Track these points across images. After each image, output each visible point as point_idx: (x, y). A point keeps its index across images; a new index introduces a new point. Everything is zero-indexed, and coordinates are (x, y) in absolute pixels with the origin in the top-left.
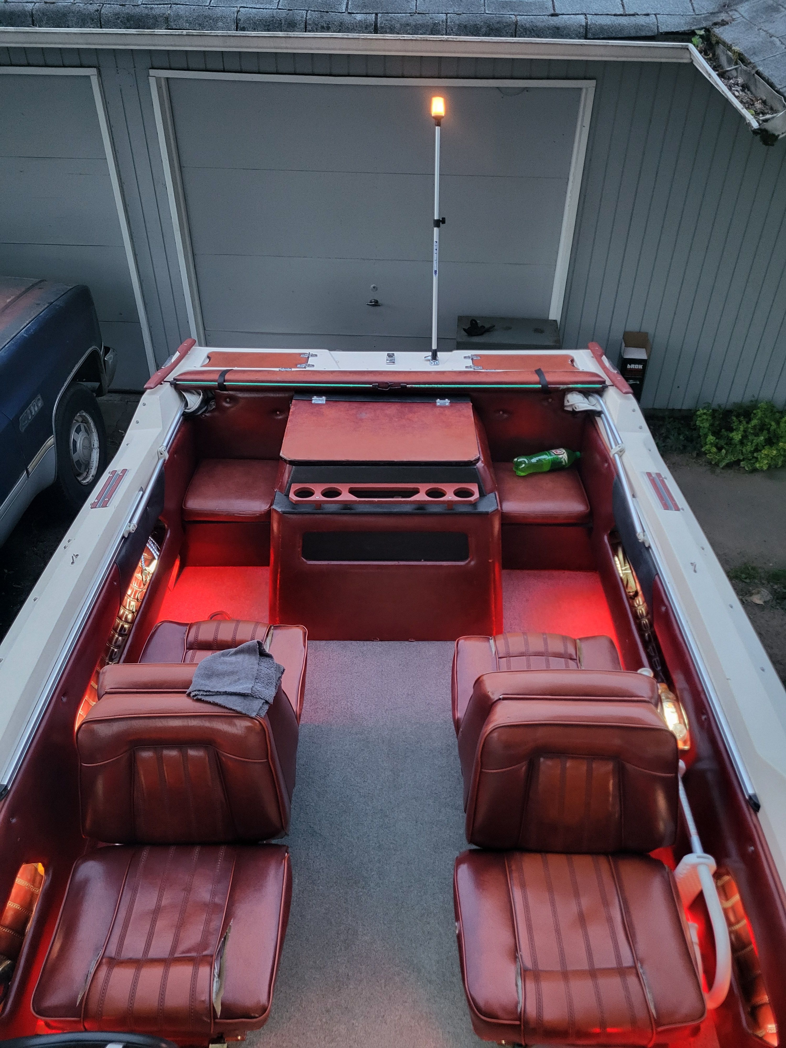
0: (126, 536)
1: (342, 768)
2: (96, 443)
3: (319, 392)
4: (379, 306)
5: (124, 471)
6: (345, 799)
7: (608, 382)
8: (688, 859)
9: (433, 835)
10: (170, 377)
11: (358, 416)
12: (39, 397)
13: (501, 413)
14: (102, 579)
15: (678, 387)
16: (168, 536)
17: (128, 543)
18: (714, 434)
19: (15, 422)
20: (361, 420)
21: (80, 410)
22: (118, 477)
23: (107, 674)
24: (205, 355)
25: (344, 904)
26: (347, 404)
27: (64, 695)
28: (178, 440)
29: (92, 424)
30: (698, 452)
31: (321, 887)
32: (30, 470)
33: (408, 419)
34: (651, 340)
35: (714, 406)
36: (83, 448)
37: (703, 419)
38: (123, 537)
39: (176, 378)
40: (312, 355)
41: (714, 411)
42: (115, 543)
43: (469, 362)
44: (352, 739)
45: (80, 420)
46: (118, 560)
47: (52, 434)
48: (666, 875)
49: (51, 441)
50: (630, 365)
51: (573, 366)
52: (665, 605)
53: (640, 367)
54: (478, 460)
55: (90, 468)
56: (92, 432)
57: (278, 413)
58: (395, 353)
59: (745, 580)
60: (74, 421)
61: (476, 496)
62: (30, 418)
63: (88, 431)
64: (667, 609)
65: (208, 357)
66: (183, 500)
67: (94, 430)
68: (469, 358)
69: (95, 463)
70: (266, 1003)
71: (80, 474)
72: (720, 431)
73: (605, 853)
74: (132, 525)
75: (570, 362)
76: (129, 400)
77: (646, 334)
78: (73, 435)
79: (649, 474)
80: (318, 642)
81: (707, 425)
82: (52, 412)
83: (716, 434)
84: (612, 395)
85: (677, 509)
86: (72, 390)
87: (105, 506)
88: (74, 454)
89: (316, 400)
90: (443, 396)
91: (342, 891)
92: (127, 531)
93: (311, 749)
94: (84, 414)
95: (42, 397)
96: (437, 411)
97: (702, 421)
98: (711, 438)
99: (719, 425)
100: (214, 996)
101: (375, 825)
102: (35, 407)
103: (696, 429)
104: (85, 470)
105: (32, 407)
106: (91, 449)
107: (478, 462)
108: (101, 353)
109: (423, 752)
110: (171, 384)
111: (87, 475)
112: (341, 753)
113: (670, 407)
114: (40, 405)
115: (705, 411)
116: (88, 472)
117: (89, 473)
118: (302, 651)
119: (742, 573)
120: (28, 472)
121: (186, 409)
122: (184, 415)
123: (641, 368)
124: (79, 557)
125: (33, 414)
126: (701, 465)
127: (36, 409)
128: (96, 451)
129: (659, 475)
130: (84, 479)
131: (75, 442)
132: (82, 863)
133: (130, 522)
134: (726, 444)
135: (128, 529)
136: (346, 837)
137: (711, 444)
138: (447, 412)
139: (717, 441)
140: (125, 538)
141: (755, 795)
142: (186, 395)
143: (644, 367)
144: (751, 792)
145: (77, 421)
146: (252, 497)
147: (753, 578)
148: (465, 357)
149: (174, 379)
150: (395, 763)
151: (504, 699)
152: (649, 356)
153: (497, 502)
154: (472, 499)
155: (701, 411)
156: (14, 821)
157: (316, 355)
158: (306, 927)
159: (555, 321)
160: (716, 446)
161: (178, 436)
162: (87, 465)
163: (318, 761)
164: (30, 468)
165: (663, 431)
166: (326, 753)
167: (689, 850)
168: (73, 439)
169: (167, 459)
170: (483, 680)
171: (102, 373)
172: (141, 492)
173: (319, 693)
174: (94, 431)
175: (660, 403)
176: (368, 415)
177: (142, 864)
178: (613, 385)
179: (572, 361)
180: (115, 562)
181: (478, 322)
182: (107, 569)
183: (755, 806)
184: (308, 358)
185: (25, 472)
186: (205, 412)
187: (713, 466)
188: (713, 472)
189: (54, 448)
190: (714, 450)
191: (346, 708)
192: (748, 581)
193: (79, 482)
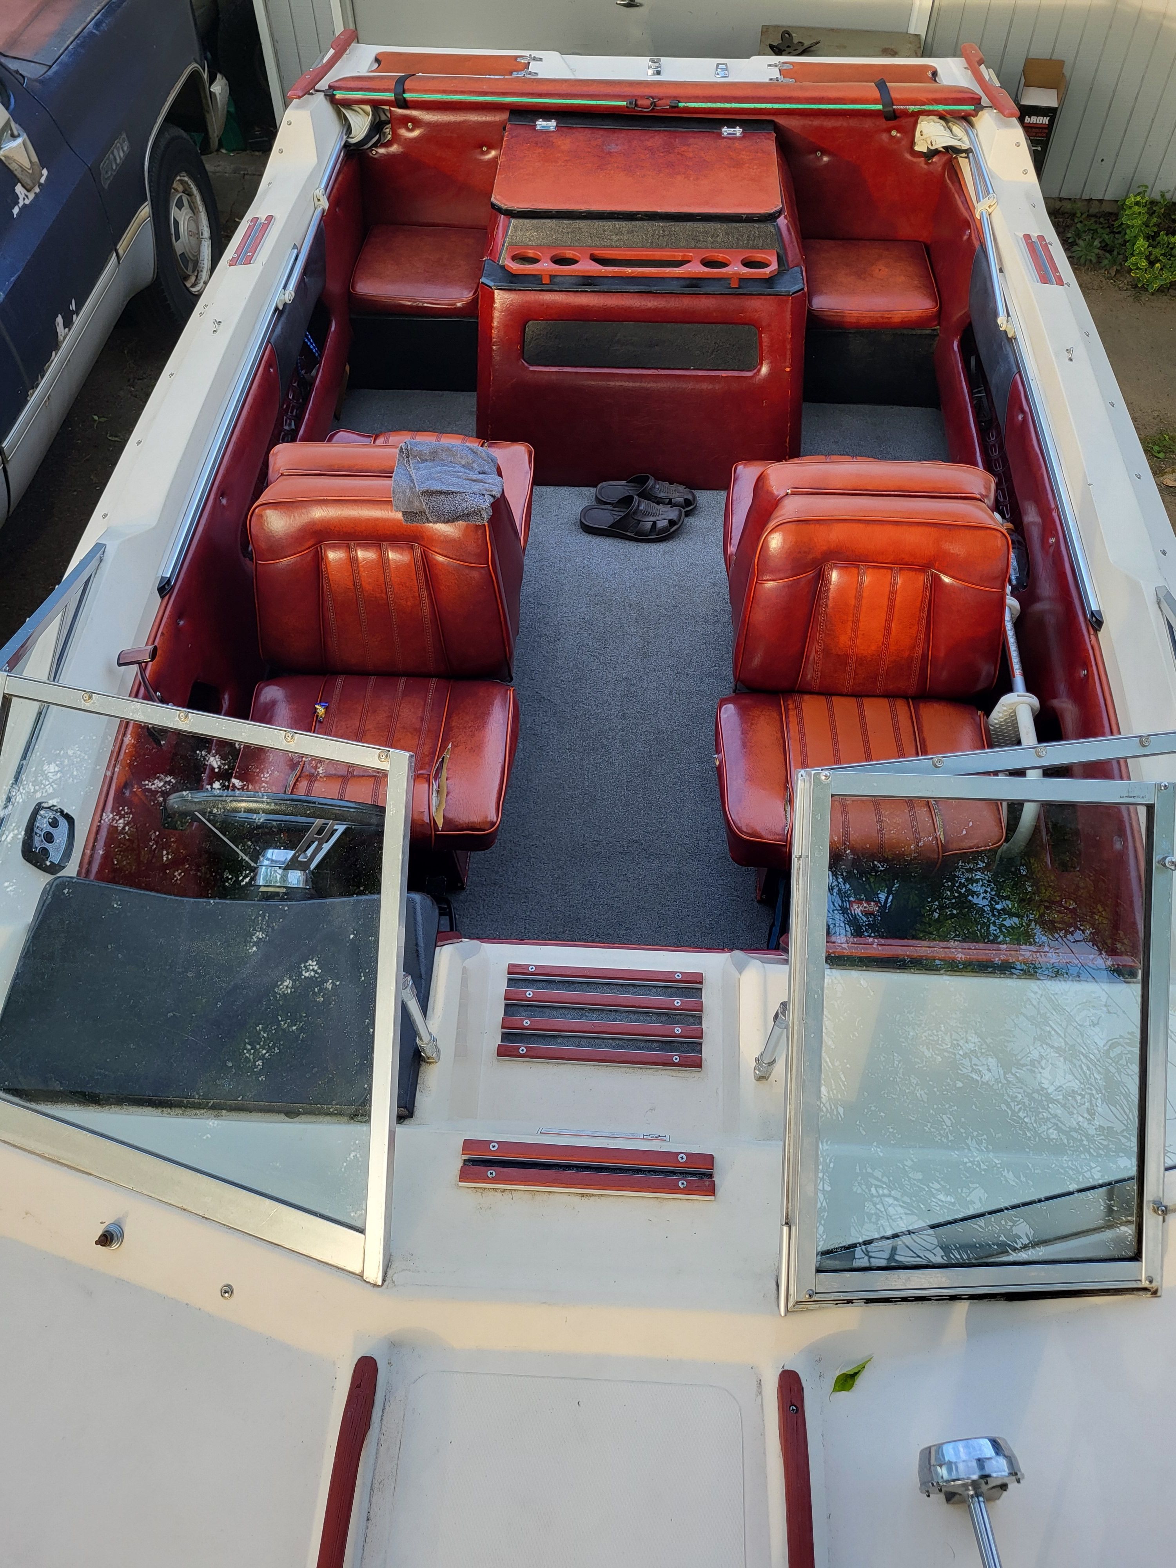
0: (281, 308)
1: (576, 632)
2: (206, 233)
3: (547, 113)
4: (637, 6)
5: (270, 218)
6: (580, 666)
7: (985, 101)
8: (1006, 700)
9: (691, 706)
10: (323, 84)
11: (605, 147)
12: (124, 136)
13: (819, 154)
14: (255, 360)
15: (1102, 160)
16: (333, 329)
17: (283, 319)
18: (1147, 237)
19: (94, 173)
20: (610, 153)
21: (181, 172)
22: (262, 228)
23: (280, 455)
24: (372, 58)
25: (579, 770)
26: (588, 133)
27: (222, 495)
28: (341, 184)
29: (198, 198)
30: (1119, 268)
31: (551, 753)
32: (121, 252)
33: (678, 153)
34: (1067, 74)
35: (1157, 196)
36: (189, 235)
37: (1134, 213)
38: (276, 309)
39: (331, 84)
40: (535, 59)
41: (1153, 203)
42: (266, 316)
43: (775, 73)
44: (590, 601)
45: (180, 188)
46: (272, 341)
47: (145, 200)
48: (978, 719)
49: (145, 211)
50: (1030, 117)
51: (935, 81)
52: (1022, 411)
53: (1045, 120)
54: (780, 213)
55: (200, 270)
56: (199, 212)
57: (485, 149)
58: (661, 58)
59: (1158, 455)
60: (173, 190)
61: (774, 266)
62: (114, 168)
63: (193, 208)
64: (1025, 419)
65: (377, 60)
66: (349, 282)
67: (201, 208)
68: (776, 66)
69: (206, 262)
70: (495, 820)
71: (186, 278)
72: (1157, 234)
73: (905, 697)
74: (287, 292)
75: (930, 75)
76: (246, 172)
77: (1061, 63)
78: (174, 212)
79: (1027, 237)
80: (543, 487)
81: (1138, 222)
82: (143, 164)
83: (1152, 238)
84: (986, 121)
85: (1060, 282)
86: (167, 136)
87: (248, 261)
88: (176, 241)
89: (541, 124)
90: (732, 123)
91: (576, 758)
92: (281, 300)
93: (536, 611)
94: (186, 179)
95: (128, 137)
96: (722, 143)
97: (1131, 217)
98: (1141, 244)
99: (1157, 225)
100: (434, 809)
101: (618, 694)
102: (120, 152)
103: (1120, 231)
104: (193, 272)
105: (116, 152)
106: (200, 240)
107: (779, 216)
108: (205, 76)
109: (683, 618)
110: (326, 95)
111: (196, 280)
112: (575, 617)
113: (1086, 196)
114: (125, 149)
115: (1138, 198)
116: (197, 277)
117: (199, 278)
118: (527, 473)
119: (1155, 444)
120: (117, 255)
121: (348, 137)
122: (346, 146)
123: (1047, 123)
124: (222, 324)
125: (118, 161)
126: (1120, 289)
127: (122, 154)
128: (206, 244)
129: (1041, 238)
130: (193, 286)
131: (176, 223)
132: (267, 685)
133: (284, 288)
134: (1164, 255)
135: (282, 297)
136: (581, 705)
137: (1140, 253)
138: (737, 144)
139: (1150, 249)
140: (280, 310)
141: (1099, 612)
142: (348, 114)
143: (1051, 122)
144: (1094, 608)
145: (176, 190)
146: (448, 281)
147: (1170, 452)
148: (770, 65)
149: (330, 87)
150: (646, 629)
151: (793, 494)
152: (1061, 100)
153: (803, 279)
154: (767, 271)
155: (1132, 199)
156: (182, 623)
157: (541, 59)
158: (534, 791)
159: (918, 36)
160: (1147, 258)
161: (340, 179)
162: (196, 263)
163: (545, 624)
164: (121, 250)
165: (1069, 235)
166: (556, 615)
167: (1009, 688)
168: (174, 218)
169: (327, 208)
170: (768, 474)
171: (208, 112)
172: (296, 251)
173: (545, 548)
174: (201, 210)
175: (1071, 190)
176: (619, 148)
177: (337, 691)
178: (991, 107)
179: (935, 74)
180: (268, 342)
181: (794, 35)
182: (260, 347)
183: (1097, 623)
184: (529, 63)
185: (115, 254)
186: (375, 145)
187: (1138, 288)
188: (1137, 299)
189: (149, 224)
190: (1144, 263)
191: (582, 565)
192: (1161, 455)
193: (187, 289)
